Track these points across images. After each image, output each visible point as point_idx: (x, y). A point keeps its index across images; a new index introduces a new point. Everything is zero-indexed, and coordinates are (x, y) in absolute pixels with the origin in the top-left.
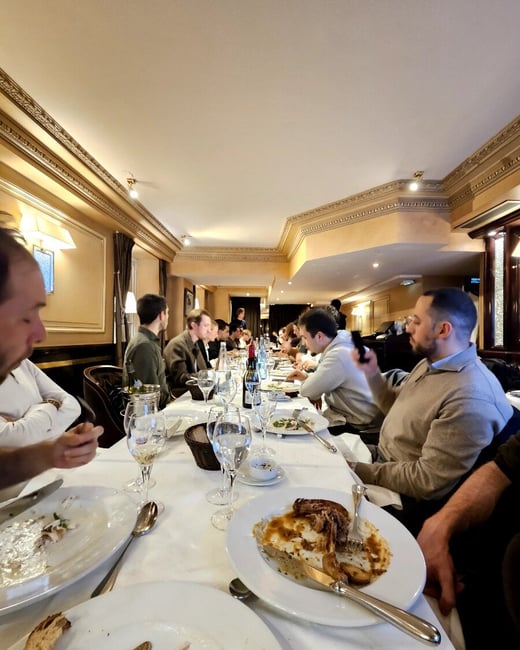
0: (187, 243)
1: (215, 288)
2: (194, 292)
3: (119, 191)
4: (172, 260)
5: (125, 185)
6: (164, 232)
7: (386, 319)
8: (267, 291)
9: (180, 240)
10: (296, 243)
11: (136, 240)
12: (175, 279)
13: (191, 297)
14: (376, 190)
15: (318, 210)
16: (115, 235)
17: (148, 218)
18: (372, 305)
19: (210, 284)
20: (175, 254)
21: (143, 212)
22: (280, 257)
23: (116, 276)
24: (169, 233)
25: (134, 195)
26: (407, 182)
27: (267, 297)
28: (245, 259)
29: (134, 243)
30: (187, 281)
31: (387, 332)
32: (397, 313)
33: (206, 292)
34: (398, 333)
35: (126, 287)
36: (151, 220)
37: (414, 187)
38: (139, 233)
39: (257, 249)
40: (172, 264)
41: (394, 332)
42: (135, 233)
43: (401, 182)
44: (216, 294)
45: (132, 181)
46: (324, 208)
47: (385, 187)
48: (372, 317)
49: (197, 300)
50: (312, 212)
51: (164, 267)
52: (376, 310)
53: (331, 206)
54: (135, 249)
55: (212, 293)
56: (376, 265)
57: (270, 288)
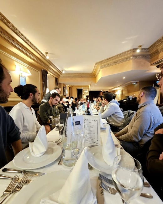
0: (64, 72)
1: (72, 86)
2: (66, 88)
3: (43, 56)
4: (59, 78)
5: (45, 54)
6: (57, 69)
7: (127, 95)
8: (89, 87)
9: (61, 71)
10: (98, 71)
11: (48, 72)
12: (60, 84)
13: (65, 89)
14: (125, 52)
15: (106, 60)
16: (42, 71)
17: (52, 65)
18: (122, 91)
19: (71, 85)
20: (60, 76)
21: (50, 63)
22: (93, 76)
23: (43, 83)
24: (58, 69)
25: (48, 58)
26: (136, 49)
27: (88, 89)
28: (82, 77)
29: (47, 73)
30: (64, 84)
31: (127, 99)
32: (130, 93)
33: (70, 87)
34: (130, 99)
35: (46, 87)
36: (53, 65)
37: (138, 51)
38: (49, 70)
39: (85, 73)
40: (59, 79)
41: (129, 99)
42: (48, 69)
43: (134, 49)
44: (73, 88)
45: (47, 53)
46: (108, 59)
47: (128, 51)
48: (122, 94)
49: (67, 90)
50: (104, 61)
51: (57, 80)
52: (123, 92)
53: (110, 58)
54: (48, 75)
55: (71, 88)
56: (124, 78)
57: (90, 86)
